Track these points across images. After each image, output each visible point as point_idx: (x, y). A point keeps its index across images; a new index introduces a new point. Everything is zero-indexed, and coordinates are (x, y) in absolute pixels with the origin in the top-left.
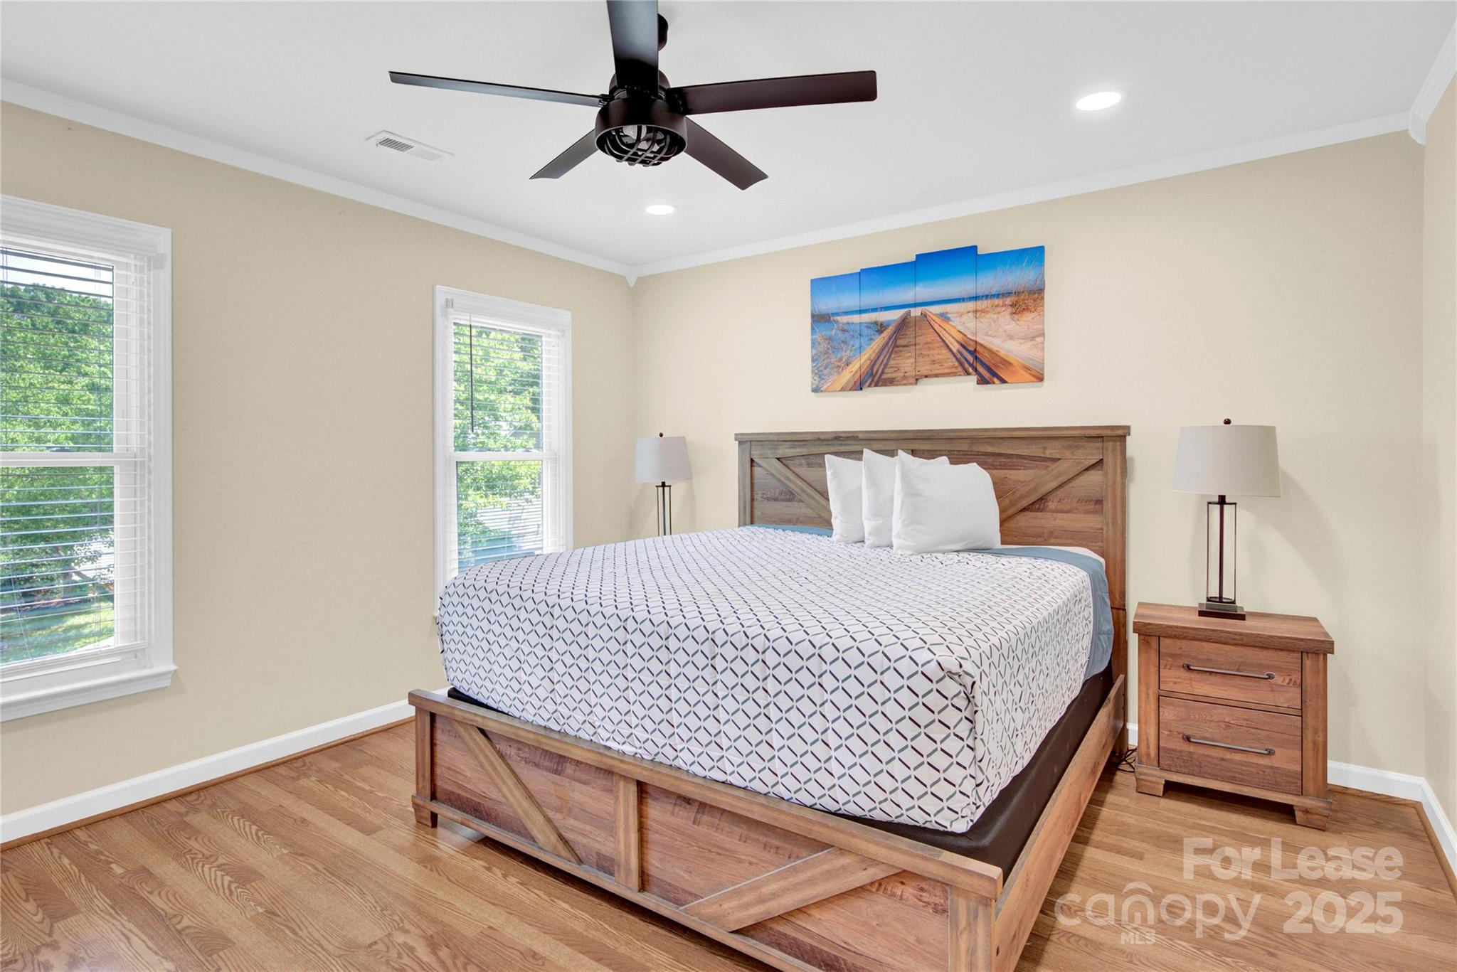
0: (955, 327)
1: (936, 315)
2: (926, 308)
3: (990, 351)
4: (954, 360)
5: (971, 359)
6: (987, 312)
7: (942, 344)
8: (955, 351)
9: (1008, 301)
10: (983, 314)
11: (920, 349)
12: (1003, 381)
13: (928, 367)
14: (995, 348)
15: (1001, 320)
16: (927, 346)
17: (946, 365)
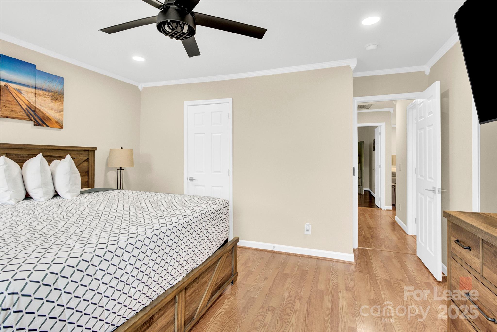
0: (25, 98)
1: (14, 89)
2: (8, 83)
3: (42, 112)
4: (24, 112)
5: (33, 114)
6: (41, 96)
7: (17, 103)
8: (24, 108)
9: (50, 94)
10: (39, 96)
11: (4, 103)
12: (47, 126)
13: (9, 113)
14: (44, 112)
15: (47, 101)
16: (8, 102)
17: (19, 114)
